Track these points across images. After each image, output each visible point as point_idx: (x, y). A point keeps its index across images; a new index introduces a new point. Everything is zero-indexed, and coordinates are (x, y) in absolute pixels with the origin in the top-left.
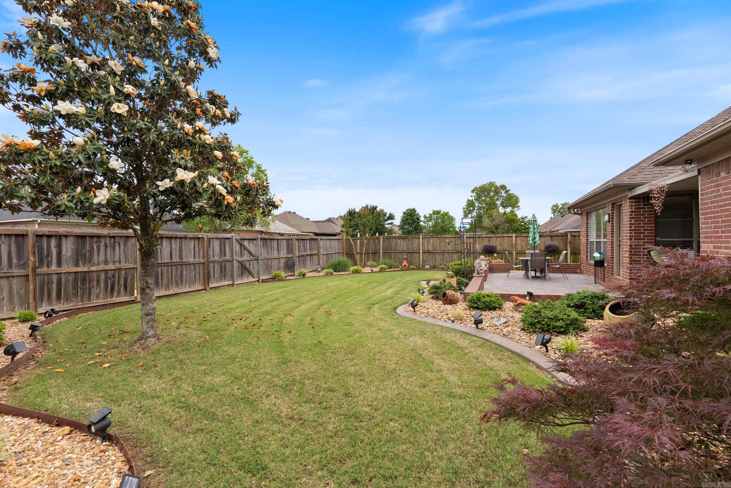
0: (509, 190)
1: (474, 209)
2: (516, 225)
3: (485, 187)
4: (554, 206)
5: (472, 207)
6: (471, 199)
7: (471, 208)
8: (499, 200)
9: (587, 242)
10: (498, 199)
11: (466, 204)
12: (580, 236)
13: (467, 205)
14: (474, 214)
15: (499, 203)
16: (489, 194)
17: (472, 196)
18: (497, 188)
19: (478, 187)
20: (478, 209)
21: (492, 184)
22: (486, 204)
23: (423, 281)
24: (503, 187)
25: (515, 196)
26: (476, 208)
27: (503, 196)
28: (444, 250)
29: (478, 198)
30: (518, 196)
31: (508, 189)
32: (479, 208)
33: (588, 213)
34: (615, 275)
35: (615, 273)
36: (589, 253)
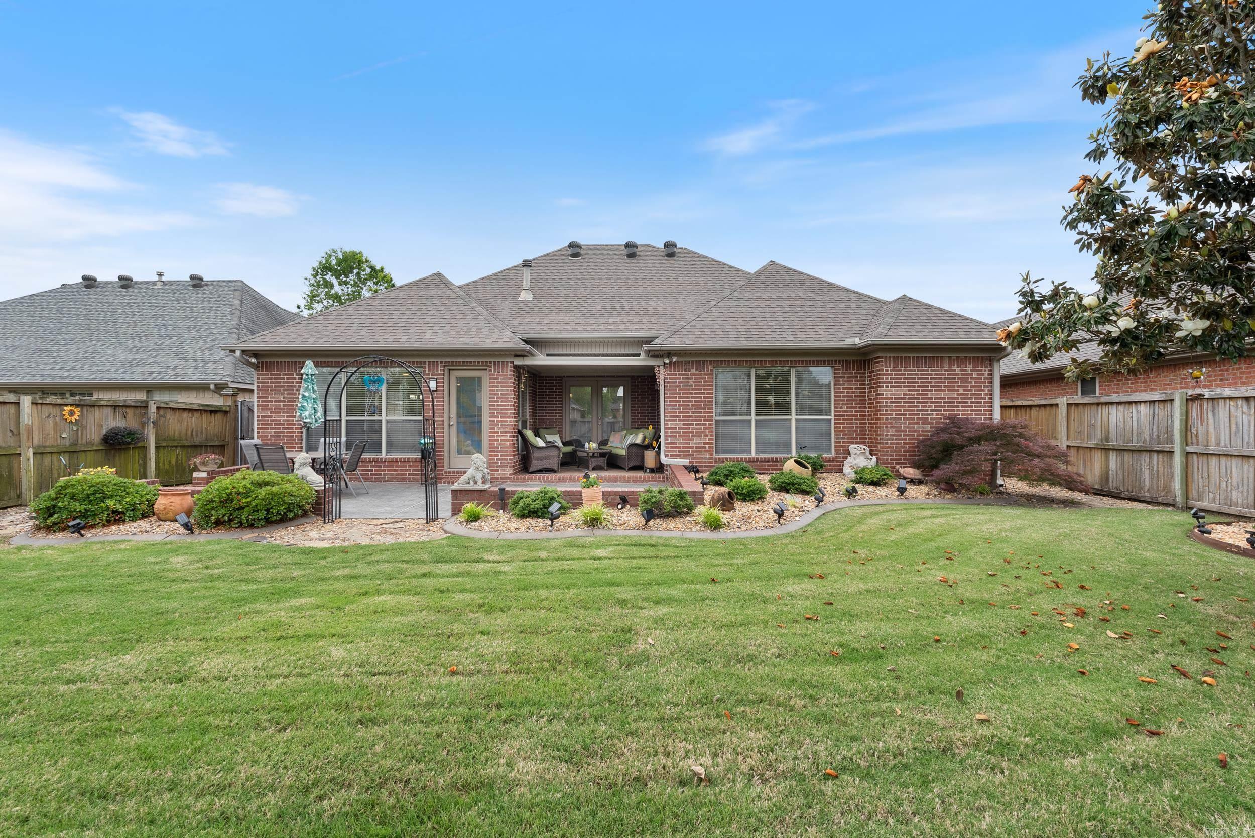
34: (446, 469)
35: (446, 465)
36: (304, 442)
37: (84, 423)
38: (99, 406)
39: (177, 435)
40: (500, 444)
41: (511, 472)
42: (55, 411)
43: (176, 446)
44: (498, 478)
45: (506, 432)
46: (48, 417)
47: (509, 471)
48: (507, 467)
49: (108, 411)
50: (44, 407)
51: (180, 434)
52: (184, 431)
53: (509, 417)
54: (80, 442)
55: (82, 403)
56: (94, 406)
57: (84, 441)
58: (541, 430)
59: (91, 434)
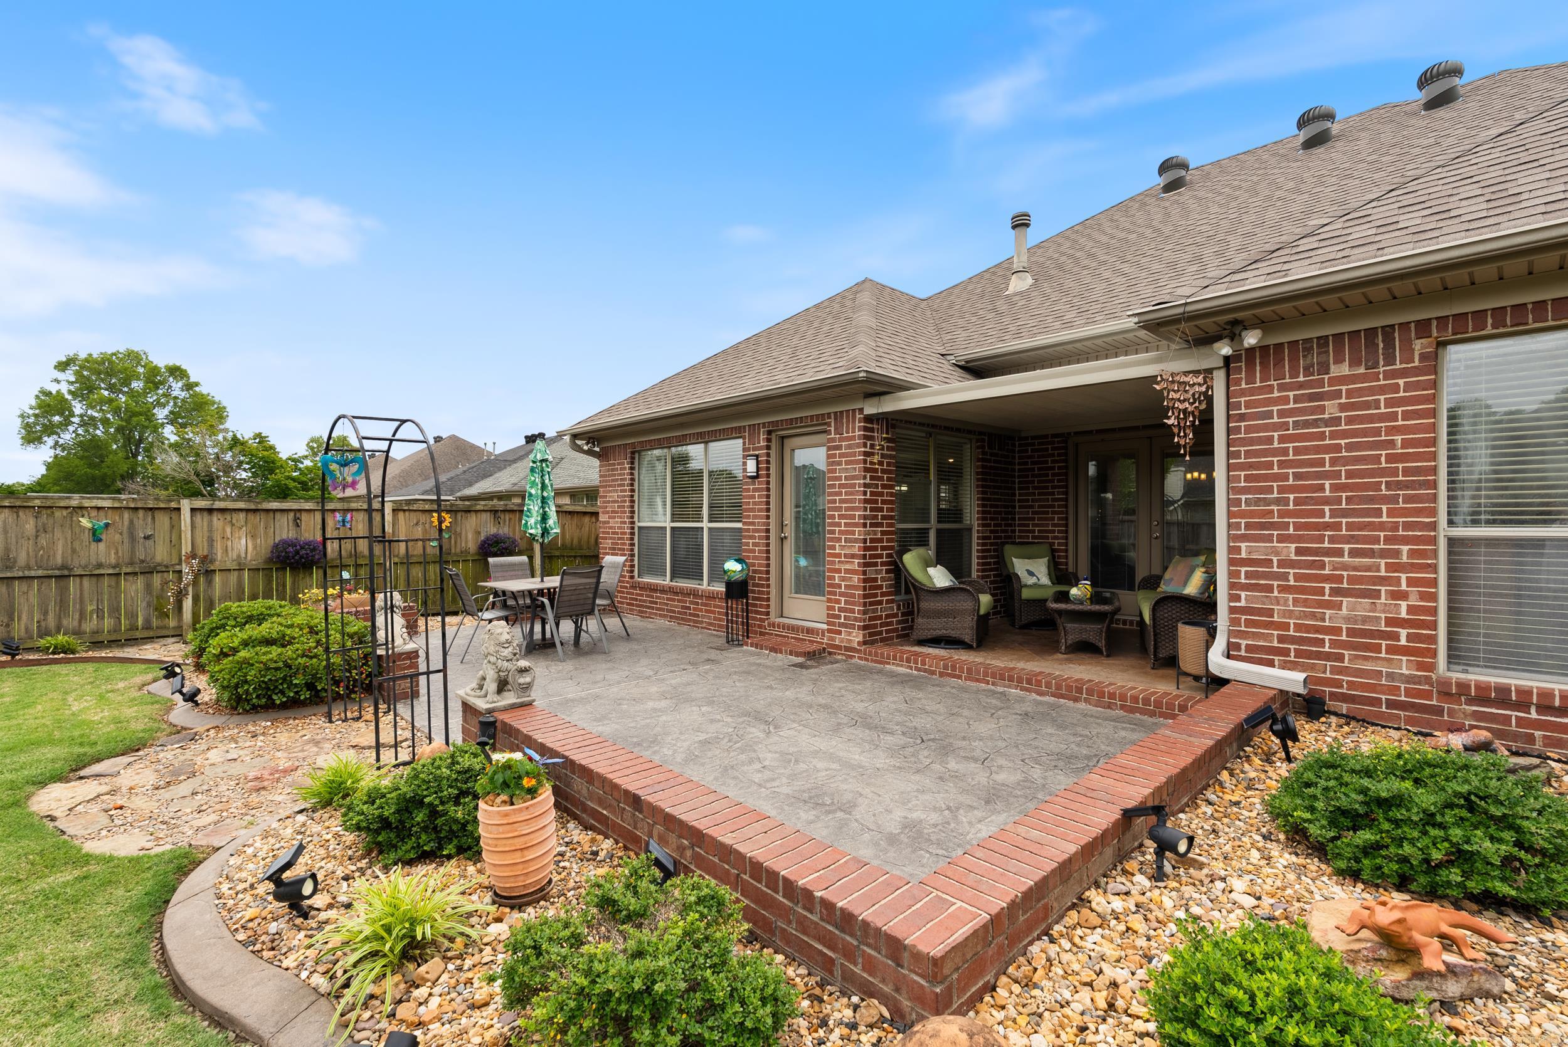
0: (197, 384)
1: (67, 423)
2: (279, 476)
3: (111, 362)
4: (312, 440)
5: (61, 414)
6: (53, 388)
7: (57, 418)
8: (164, 406)
9: (633, 528)
10: (159, 404)
11: (33, 403)
12: (596, 514)
13: (39, 407)
14: (67, 437)
15: (161, 414)
16: (126, 382)
17: (58, 381)
18: (154, 371)
19: (83, 355)
20: (83, 424)
21: (134, 357)
22: (116, 411)
23: (42, 783)
24: (176, 372)
25: (214, 403)
26: (76, 420)
27: (176, 398)
28: (64, 567)
29: (85, 389)
30: (224, 403)
31: (192, 380)
32: (88, 422)
33: (633, 453)
34: (774, 618)
35: (773, 610)
36: (636, 558)
37: (458, 530)
38: (476, 511)
39: (575, 541)
40: (843, 579)
41: (861, 639)
42: (423, 518)
43: (575, 557)
44: (839, 647)
45: (853, 556)
46: (417, 524)
47: (856, 637)
48: (853, 627)
49: (486, 517)
50: (412, 514)
51: (580, 541)
52: (585, 538)
53: (856, 525)
54: (453, 551)
55: (454, 508)
56: (469, 511)
57: (458, 550)
58: (1008, 549)
59: (466, 542)
